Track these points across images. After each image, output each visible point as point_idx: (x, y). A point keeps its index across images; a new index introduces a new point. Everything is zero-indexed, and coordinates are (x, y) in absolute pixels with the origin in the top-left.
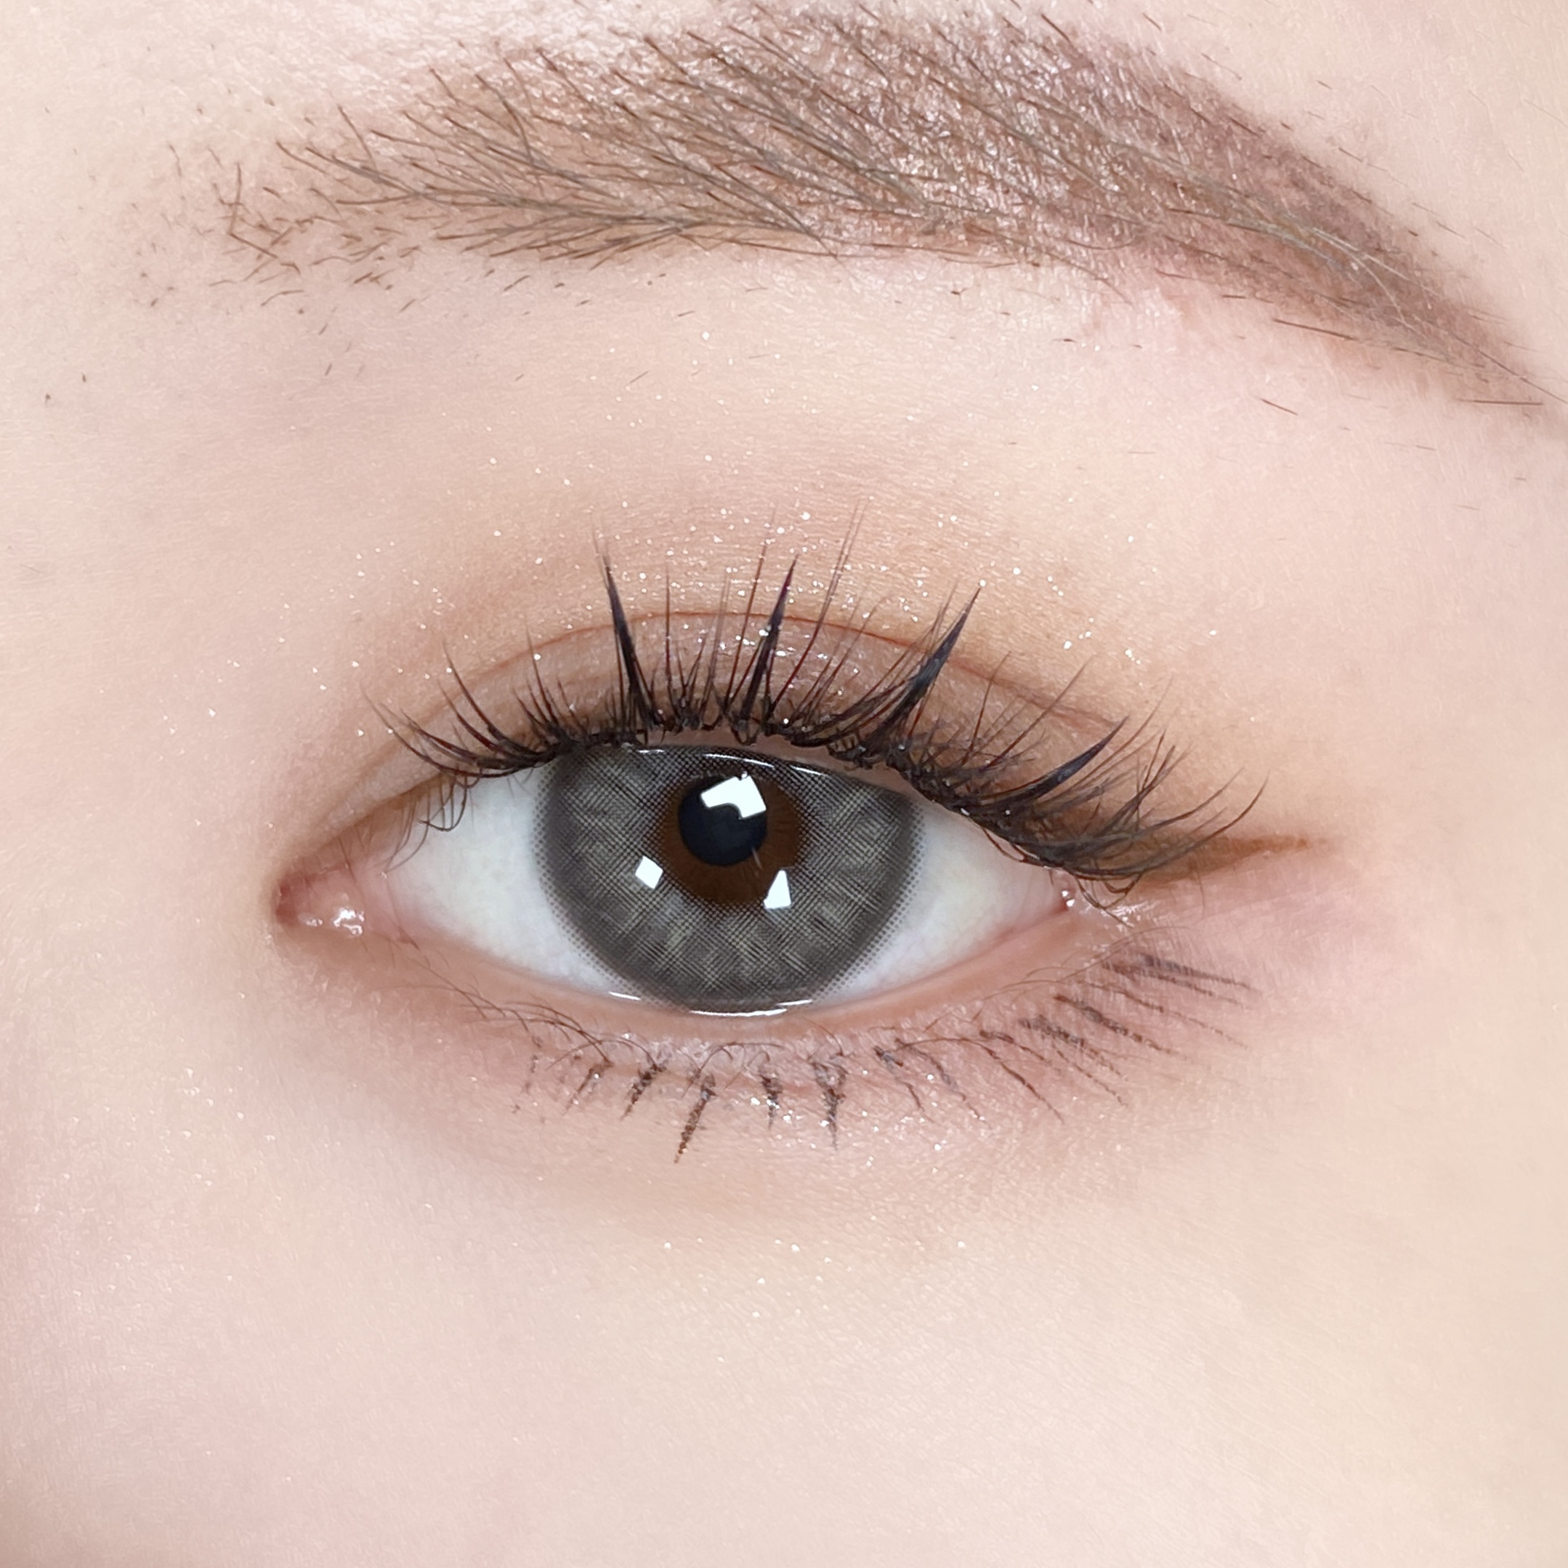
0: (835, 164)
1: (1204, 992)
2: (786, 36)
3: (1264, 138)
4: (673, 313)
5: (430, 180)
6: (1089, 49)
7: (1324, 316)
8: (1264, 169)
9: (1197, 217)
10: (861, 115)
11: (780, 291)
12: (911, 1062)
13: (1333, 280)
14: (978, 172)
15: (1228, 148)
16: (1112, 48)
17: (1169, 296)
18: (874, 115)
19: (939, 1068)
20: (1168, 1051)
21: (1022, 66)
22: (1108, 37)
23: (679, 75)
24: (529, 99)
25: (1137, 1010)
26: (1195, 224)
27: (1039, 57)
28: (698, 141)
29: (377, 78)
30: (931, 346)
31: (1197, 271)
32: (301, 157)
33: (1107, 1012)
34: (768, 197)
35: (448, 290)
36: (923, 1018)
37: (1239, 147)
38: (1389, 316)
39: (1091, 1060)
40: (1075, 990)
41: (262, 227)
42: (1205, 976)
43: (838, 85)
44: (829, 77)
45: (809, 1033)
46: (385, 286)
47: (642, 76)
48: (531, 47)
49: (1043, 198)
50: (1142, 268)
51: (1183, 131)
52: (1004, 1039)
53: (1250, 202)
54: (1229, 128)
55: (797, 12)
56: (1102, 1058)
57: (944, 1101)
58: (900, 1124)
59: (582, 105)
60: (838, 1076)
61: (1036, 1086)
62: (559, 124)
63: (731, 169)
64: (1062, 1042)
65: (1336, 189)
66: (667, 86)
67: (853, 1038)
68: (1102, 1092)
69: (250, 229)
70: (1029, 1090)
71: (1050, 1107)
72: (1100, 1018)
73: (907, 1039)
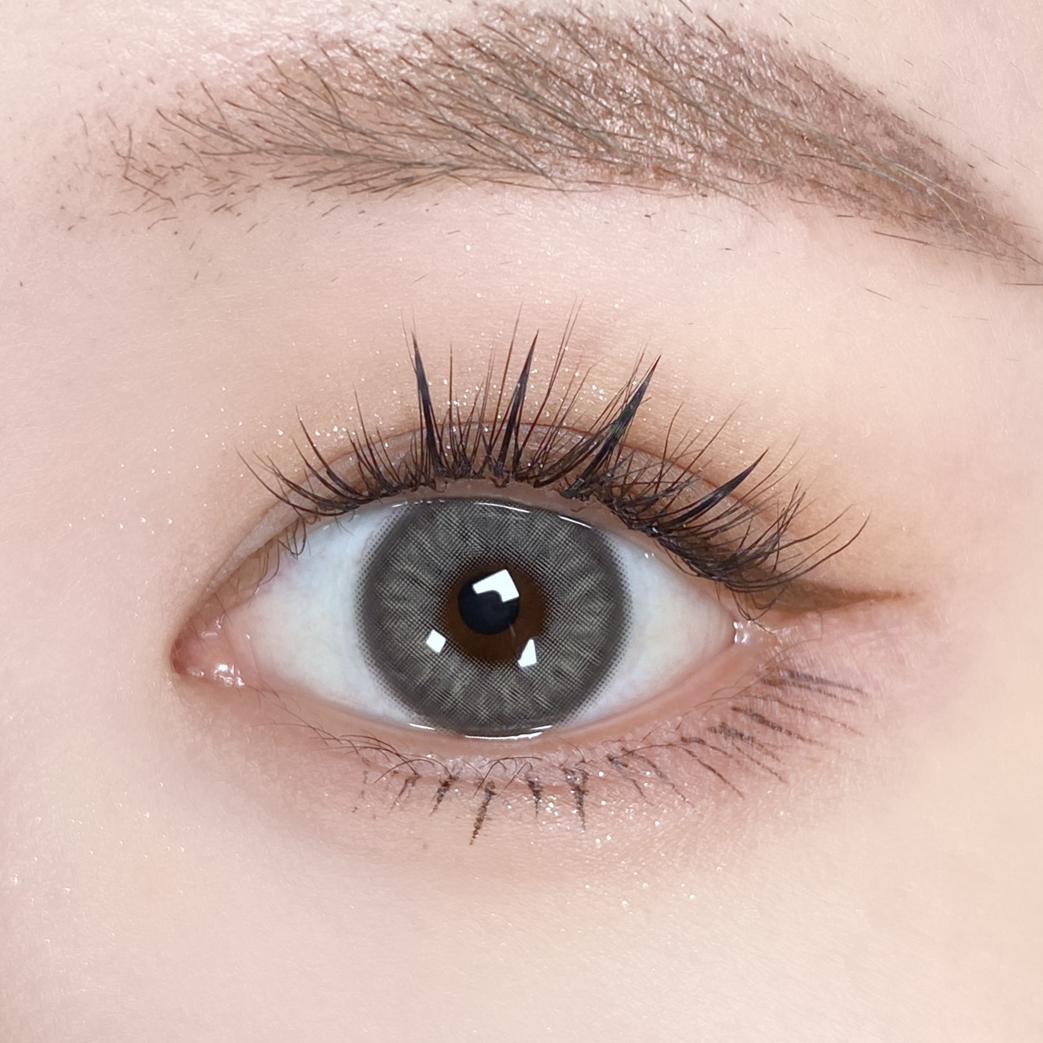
0: (560, 124)
1: (831, 696)
2: (524, 32)
3: (865, 101)
4: (444, 232)
5: (269, 137)
6: (741, 40)
7: (908, 227)
8: (865, 123)
9: (818, 160)
10: (578, 89)
12: (633, 763)
13: (914, 202)
14: (661, 128)
15: (840, 111)
16: (757, 39)
17: (799, 216)
18: (587, 89)
19: (654, 766)
20: (809, 741)
21: (693, 53)
22: (753, 31)
23: (447, 59)
24: (339, 77)
25: (786, 712)
26: (817, 165)
27: (705, 46)
28: (462, 107)
29: (229, 62)
30: (630, 254)
31: (819, 198)
32: (174, 121)
33: (767, 715)
34: (513, 148)
35: (281, 216)
36: (641, 732)
37: (848, 108)
38: (954, 227)
39: (759, 752)
40: (746, 702)
41: (147, 171)
42: (831, 684)
43: (562, 66)
44: (555, 61)
45: (560, 748)
46: (236, 214)
47: (421, 61)
48: (341, 39)
49: (709, 148)
50: (779, 196)
51: (808, 98)
52: (698, 742)
53: (856, 148)
54: (841, 95)
55: (532, 14)
56: (768, 750)
57: (659, 790)
58: (629, 808)
59: (377, 81)
60: (582, 777)
61: (723, 774)
62: (361, 95)
63: (485, 127)
64: (740, 741)
65: (916, 136)
66: (438, 67)
67: (592, 749)
68: (769, 774)
69: (138, 173)
70: (718, 777)
71: (734, 788)
72: (763, 721)
73: (629, 747)
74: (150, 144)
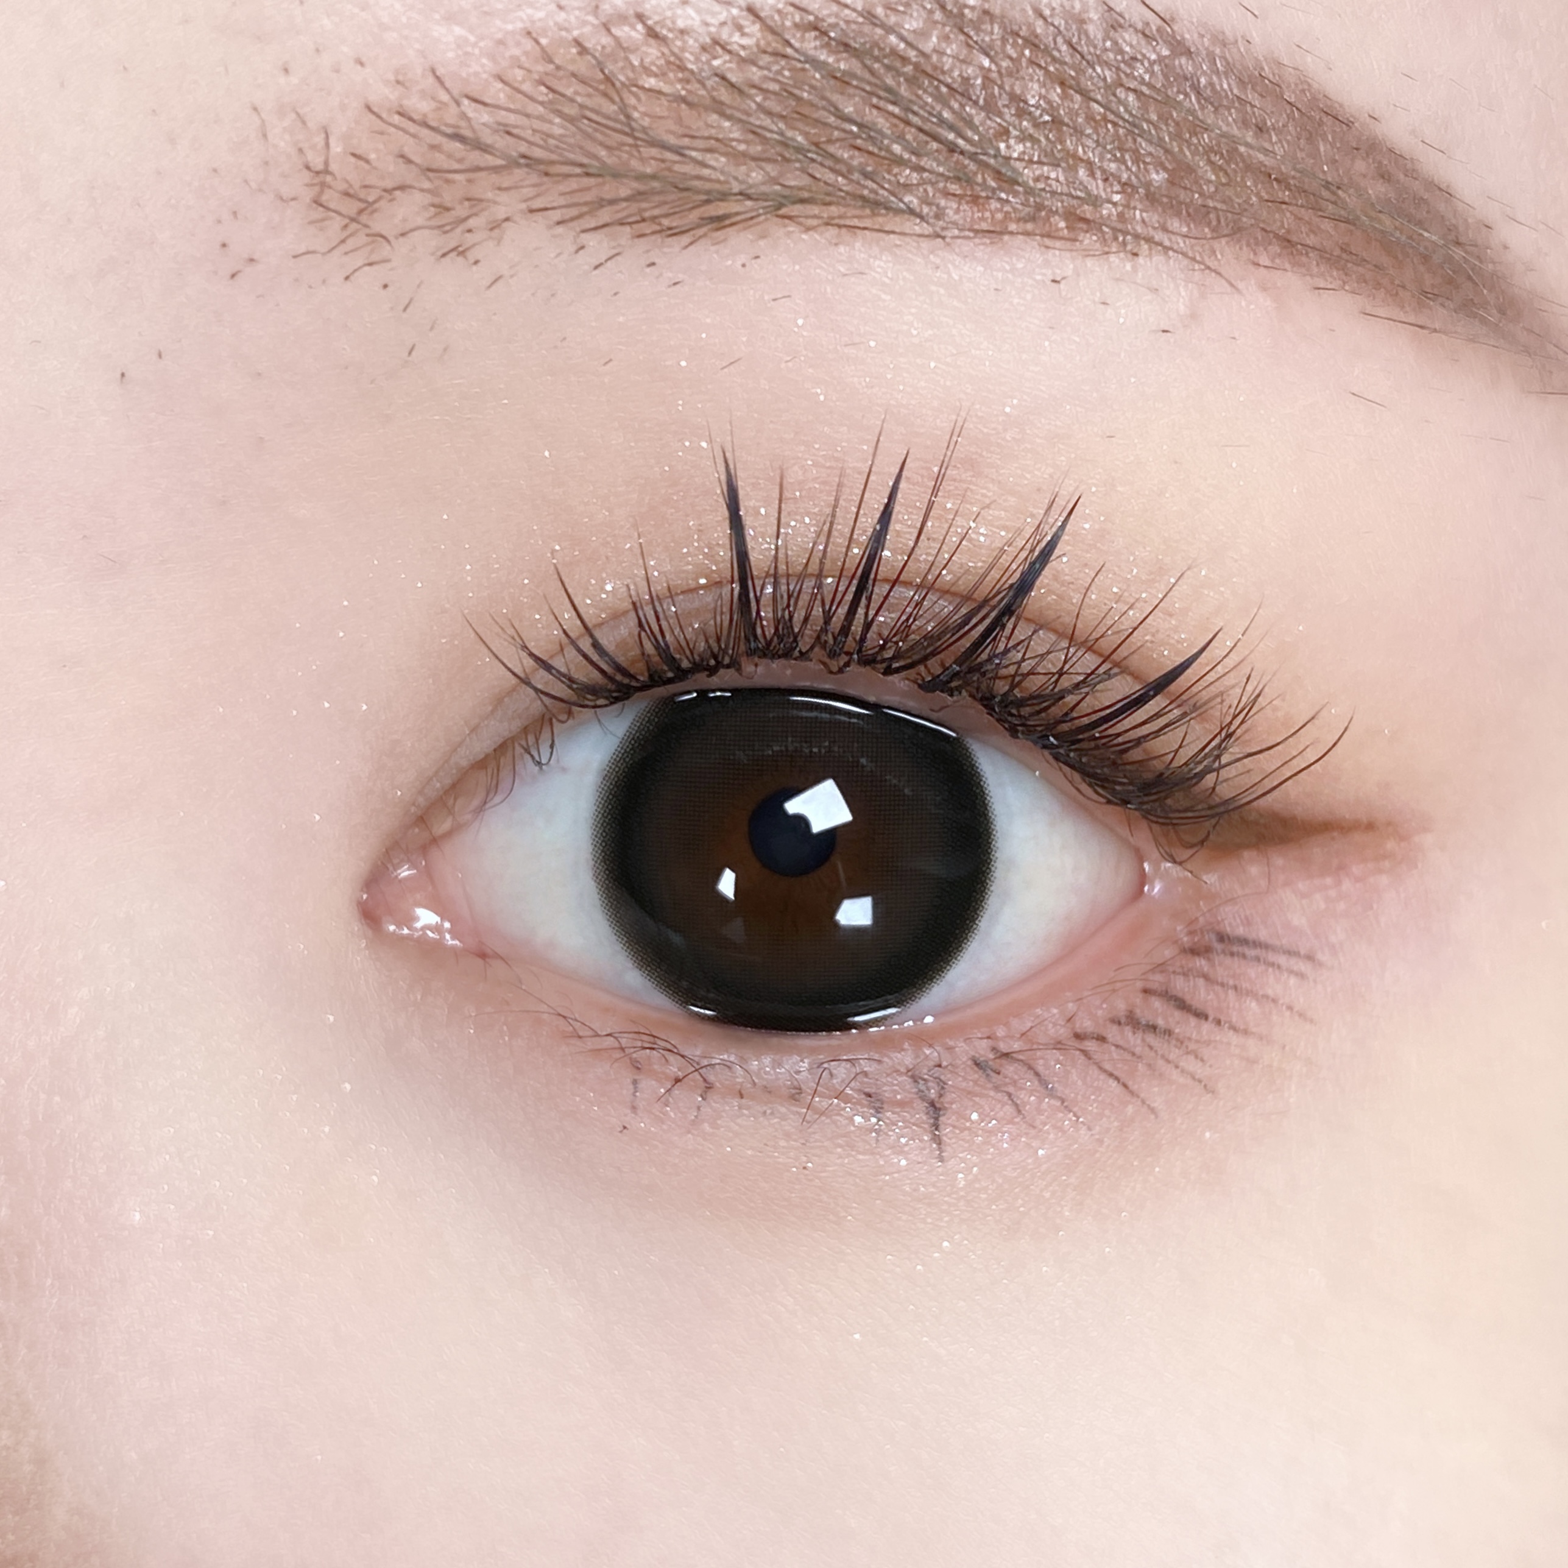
0: (935, 146)
1: (1272, 965)
2: (889, 12)
3: (1353, 129)
4: (766, 298)
5: (523, 148)
6: (1187, 36)
7: (1407, 308)
8: (1353, 160)
9: (1291, 208)
10: (962, 96)
11: (877, 276)
13: (1416, 273)
14: (1075, 156)
15: (1320, 139)
16: (1209, 36)
17: (1264, 288)
18: (974, 97)
20: (1245, 1032)
21: (1121, 52)
22: (1204, 24)
23: (781, 46)
24: (627, 66)
25: (1215, 991)
26: (1289, 215)
27: (1138, 43)
28: (798, 117)
30: (1029, 336)
31: (1290, 262)
32: (391, 120)
33: (1189, 998)
34: (868, 176)
35: (536, 266)
36: (1018, 1025)
37: (1330, 137)
38: (1467, 306)
39: (1177, 1051)
41: (349, 194)
42: (1273, 948)
43: (940, 64)
44: (930, 55)
45: (906, 1046)
46: (472, 261)
47: (743, 47)
48: (631, 12)
49: (1142, 186)
50: (1237, 258)
51: (1277, 121)
52: (1097, 1039)
53: (1340, 193)
54: (1320, 118)
56: (1187, 1047)
57: (1043, 1106)
59: (681, 75)
60: (937, 1088)
61: (1129, 1083)
62: (660, 92)
63: (830, 147)
64: (1153, 1036)
65: (1419, 182)
66: (767, 58)
67: (950, 1049)
68: (1189, 1081)
69: (337, 195)
70: (1123, 1089)
71: (1143, 1102)
72: (1182, 1005)
73: (1003, 1047)
74: (354, 155)
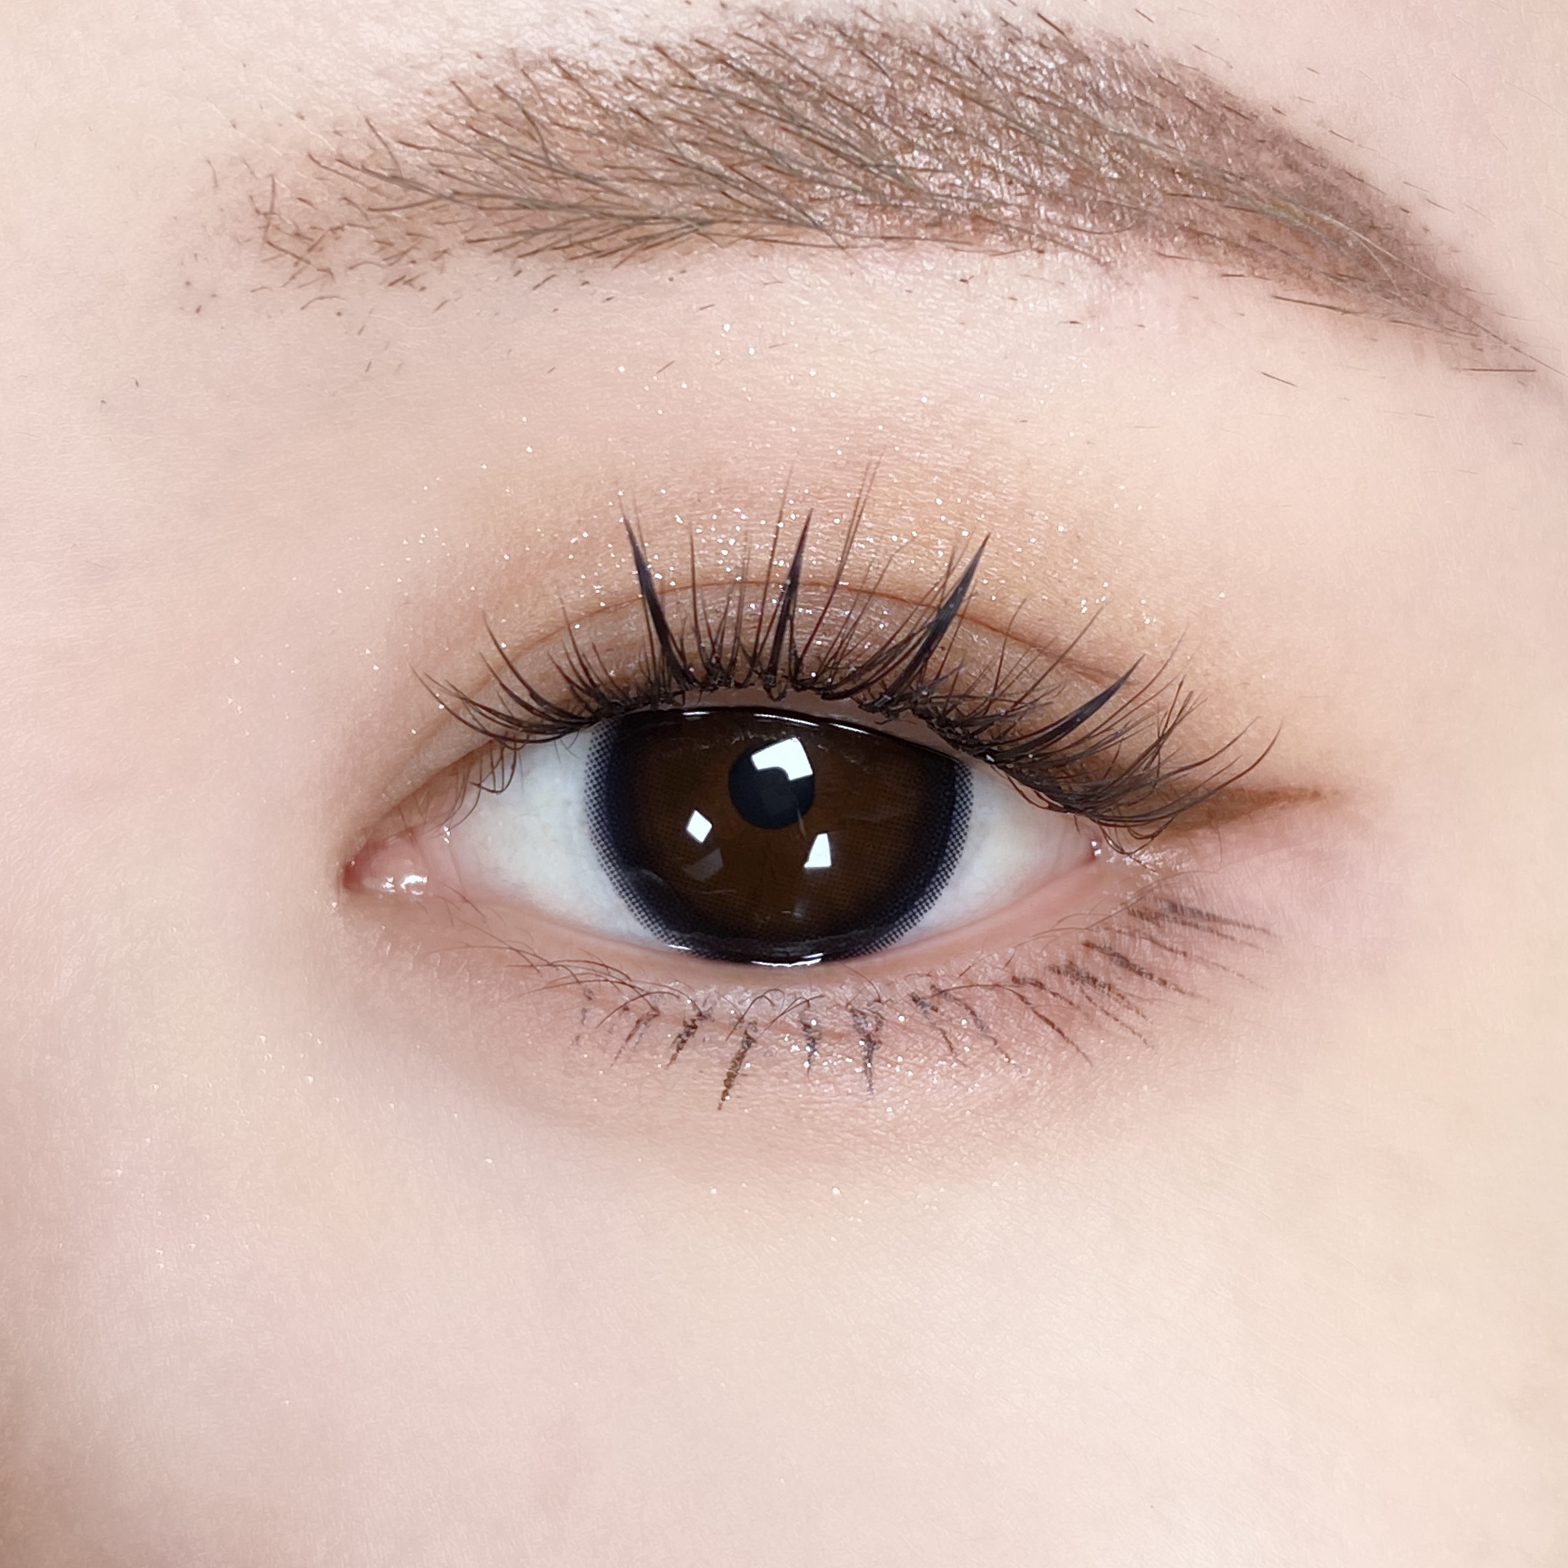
0: (844, 162)
1: (1226, 937)
2: (791, 41)
3: (1257, 123)
4: (694, 307)
5: (457, 186)
6: (1084, 44)
7: (1321, 291)
8: (1258, 152)
9: (1195, 200)
10: (866, 114)
11: (796, 283)
12: (946, 1007)
13: (1329, 257)
14: (980, 164)
15: (1223, 135)
16: (1106, 43)
18: (879, 115)
19: (973, 1013)
20: (1192, 995)
21: (1020, 63)
22: (1102, 32)
23: (689, 79)
24: (546, 106)
25: (1162, 955)
26: (1193, 207)
27: (1036, 53)
28: (711, 143)
30: (942, 332)
31: (1197, 252)
32: (331, 167)
33: (1133, 957)
34: (782, 195)
35: (479, 290)
36: (957, 966)
37: (1233, 132)
38: (1384, 287)
39: (1117, 1004)
40: (1102, 937)
41: (298, 235)
42: (1227, 922)
43: (844, 86)
44: (834, 79)
45: (848, 980)
46: (419, 288)
47: (654, 83)
48: (546, 57)
49: (1045, 187)
50: (1143, 250)
51: (1179, 119)
52: (1035, 985)
53: (1246, 183)
54: (1223, 115)
55: (801, 19)
56: (1128, 1002)
57: (977, 1046)
58: (934, 1069)
59: (597, 112)
60: (875, 1022)
61: (1064, 1029)
62: (577, 130)
63: (743, 169)
64: (1091, 988)
65: (1328, 170)
66: (678, 91)
67: (892, 986)
68: (1129, 1035)
69: (287, 238)
70: (1058, 1034)
71: (1079, 1050)
72: (1127, 964)
73: (941, 985)
